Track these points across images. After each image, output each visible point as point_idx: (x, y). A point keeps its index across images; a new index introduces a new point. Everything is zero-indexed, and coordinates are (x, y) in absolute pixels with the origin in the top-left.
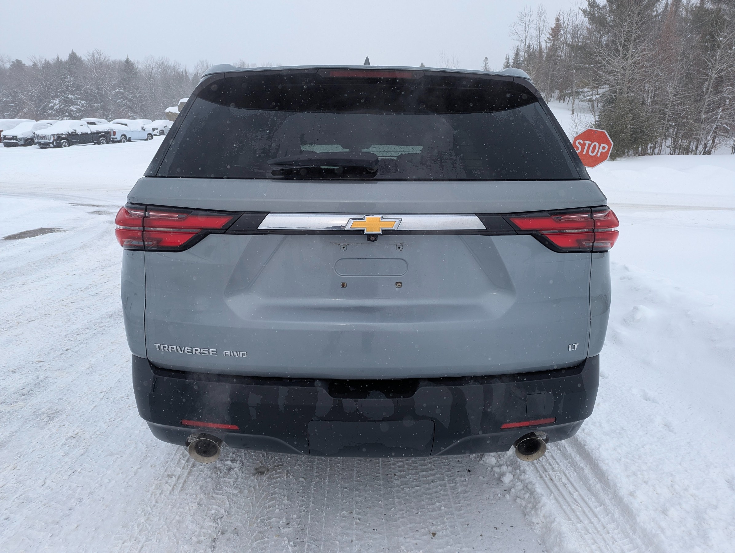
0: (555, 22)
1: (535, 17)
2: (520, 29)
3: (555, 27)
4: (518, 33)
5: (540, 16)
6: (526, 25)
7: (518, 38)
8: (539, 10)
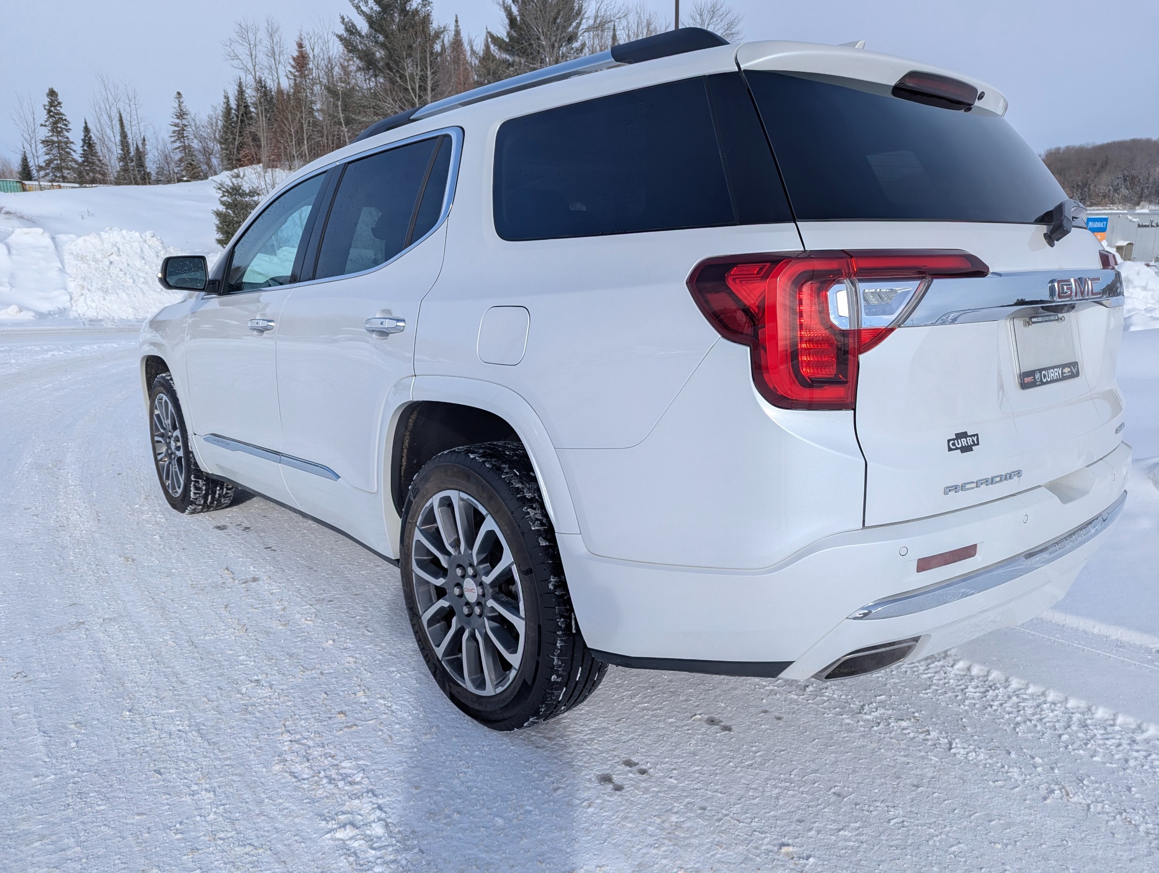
0: (296, 48)
1: (262, 35)
2: (242, 51)
3: (298, 57)
4: (240, 57)
5: (271, 36)
6: (252, 46)
7: (241, 66)
8: (269, 25)
